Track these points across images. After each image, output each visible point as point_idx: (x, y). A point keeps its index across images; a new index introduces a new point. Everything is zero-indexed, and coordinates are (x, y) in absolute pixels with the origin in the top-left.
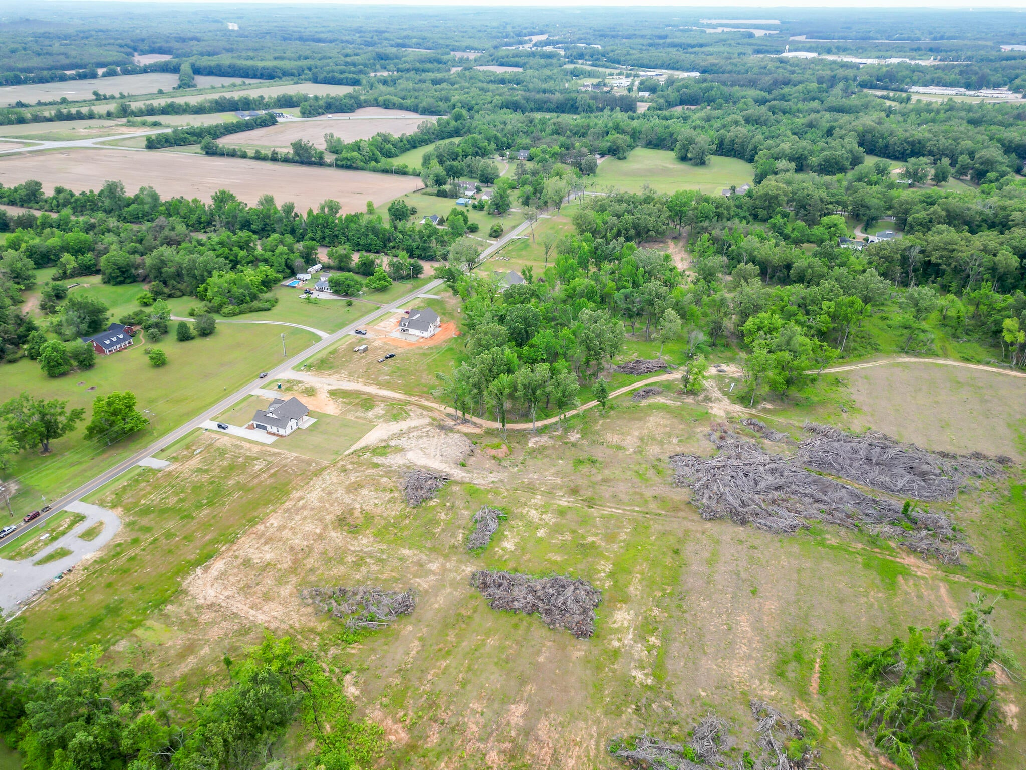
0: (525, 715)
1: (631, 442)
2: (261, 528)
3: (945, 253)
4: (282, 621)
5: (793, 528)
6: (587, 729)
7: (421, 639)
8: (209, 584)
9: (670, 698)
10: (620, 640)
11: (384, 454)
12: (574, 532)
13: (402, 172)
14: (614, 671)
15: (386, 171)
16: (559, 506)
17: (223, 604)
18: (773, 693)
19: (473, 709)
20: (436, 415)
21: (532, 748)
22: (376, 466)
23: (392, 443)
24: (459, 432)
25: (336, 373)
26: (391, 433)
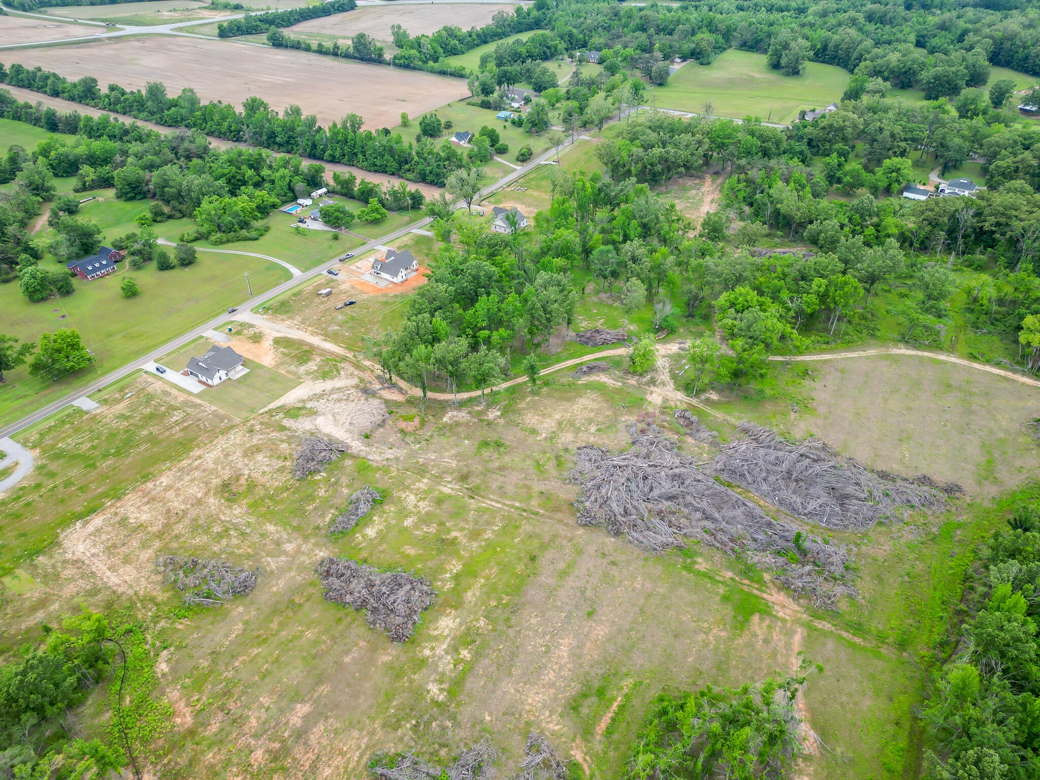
0: (306, 718)
1: (546, 426)
2: (150, 485)
3: (1003, 220)
4: (131, 587)
6: (358, 739)
7: (246, 623)
8: (81, 540)
9: (453, 718)
10: (433, 649)
11: (295, 417)
12: (442, 524)
13: (459, 75)
14: (411, 682)
15: (443, 73)
16: (441, 492)
17: (87, 562)
18: (557, 727)
19: (261, 703)
20: (366, 375)
21: (298, 751)
22: (283, 428)
23: (309, 405)
24: (381, 398)
25: (290, 318)
26: (312, 393)
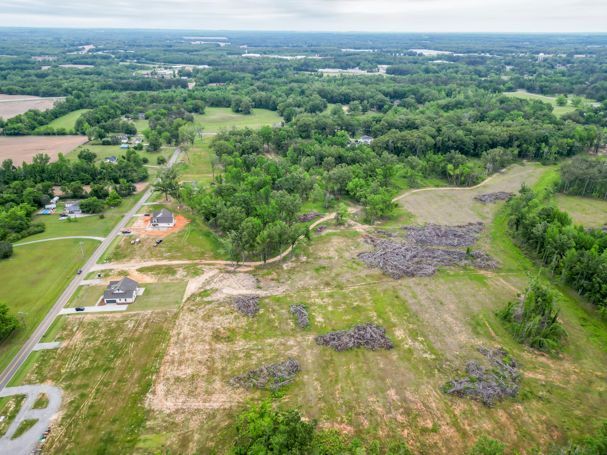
0: (397, 393)
1: (333, 254)
2: (167, 358)
4: (230, 402)
5: (434, 272)
6: (427, 387)
7: (317, 380)
8: (163, 400)
9: (447, 360)
10: (407, 344)
11: (208, 295)
12: (345, 303)
14: (416, 358)
15: (48, 134)
16: (327, 293)
17: (184, 407)
18: (481, 342)
19: (371, 401)
20: (219, 266)
21: (412, 406)
22: (209, 303)
23: (208, 288)
24: (240, 272)
25: (131, 259)
26: (201, 283)
